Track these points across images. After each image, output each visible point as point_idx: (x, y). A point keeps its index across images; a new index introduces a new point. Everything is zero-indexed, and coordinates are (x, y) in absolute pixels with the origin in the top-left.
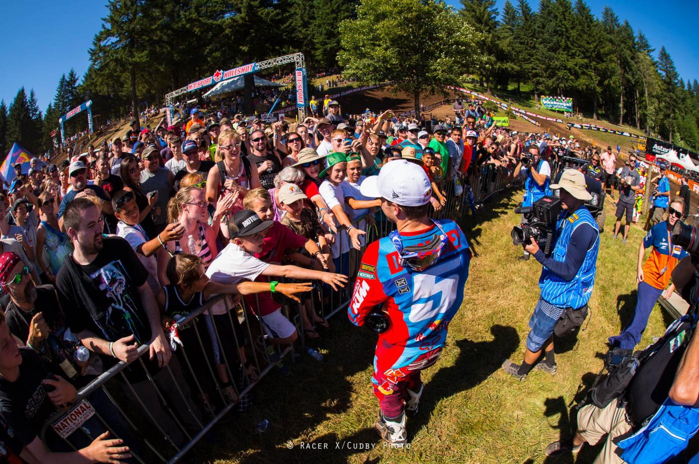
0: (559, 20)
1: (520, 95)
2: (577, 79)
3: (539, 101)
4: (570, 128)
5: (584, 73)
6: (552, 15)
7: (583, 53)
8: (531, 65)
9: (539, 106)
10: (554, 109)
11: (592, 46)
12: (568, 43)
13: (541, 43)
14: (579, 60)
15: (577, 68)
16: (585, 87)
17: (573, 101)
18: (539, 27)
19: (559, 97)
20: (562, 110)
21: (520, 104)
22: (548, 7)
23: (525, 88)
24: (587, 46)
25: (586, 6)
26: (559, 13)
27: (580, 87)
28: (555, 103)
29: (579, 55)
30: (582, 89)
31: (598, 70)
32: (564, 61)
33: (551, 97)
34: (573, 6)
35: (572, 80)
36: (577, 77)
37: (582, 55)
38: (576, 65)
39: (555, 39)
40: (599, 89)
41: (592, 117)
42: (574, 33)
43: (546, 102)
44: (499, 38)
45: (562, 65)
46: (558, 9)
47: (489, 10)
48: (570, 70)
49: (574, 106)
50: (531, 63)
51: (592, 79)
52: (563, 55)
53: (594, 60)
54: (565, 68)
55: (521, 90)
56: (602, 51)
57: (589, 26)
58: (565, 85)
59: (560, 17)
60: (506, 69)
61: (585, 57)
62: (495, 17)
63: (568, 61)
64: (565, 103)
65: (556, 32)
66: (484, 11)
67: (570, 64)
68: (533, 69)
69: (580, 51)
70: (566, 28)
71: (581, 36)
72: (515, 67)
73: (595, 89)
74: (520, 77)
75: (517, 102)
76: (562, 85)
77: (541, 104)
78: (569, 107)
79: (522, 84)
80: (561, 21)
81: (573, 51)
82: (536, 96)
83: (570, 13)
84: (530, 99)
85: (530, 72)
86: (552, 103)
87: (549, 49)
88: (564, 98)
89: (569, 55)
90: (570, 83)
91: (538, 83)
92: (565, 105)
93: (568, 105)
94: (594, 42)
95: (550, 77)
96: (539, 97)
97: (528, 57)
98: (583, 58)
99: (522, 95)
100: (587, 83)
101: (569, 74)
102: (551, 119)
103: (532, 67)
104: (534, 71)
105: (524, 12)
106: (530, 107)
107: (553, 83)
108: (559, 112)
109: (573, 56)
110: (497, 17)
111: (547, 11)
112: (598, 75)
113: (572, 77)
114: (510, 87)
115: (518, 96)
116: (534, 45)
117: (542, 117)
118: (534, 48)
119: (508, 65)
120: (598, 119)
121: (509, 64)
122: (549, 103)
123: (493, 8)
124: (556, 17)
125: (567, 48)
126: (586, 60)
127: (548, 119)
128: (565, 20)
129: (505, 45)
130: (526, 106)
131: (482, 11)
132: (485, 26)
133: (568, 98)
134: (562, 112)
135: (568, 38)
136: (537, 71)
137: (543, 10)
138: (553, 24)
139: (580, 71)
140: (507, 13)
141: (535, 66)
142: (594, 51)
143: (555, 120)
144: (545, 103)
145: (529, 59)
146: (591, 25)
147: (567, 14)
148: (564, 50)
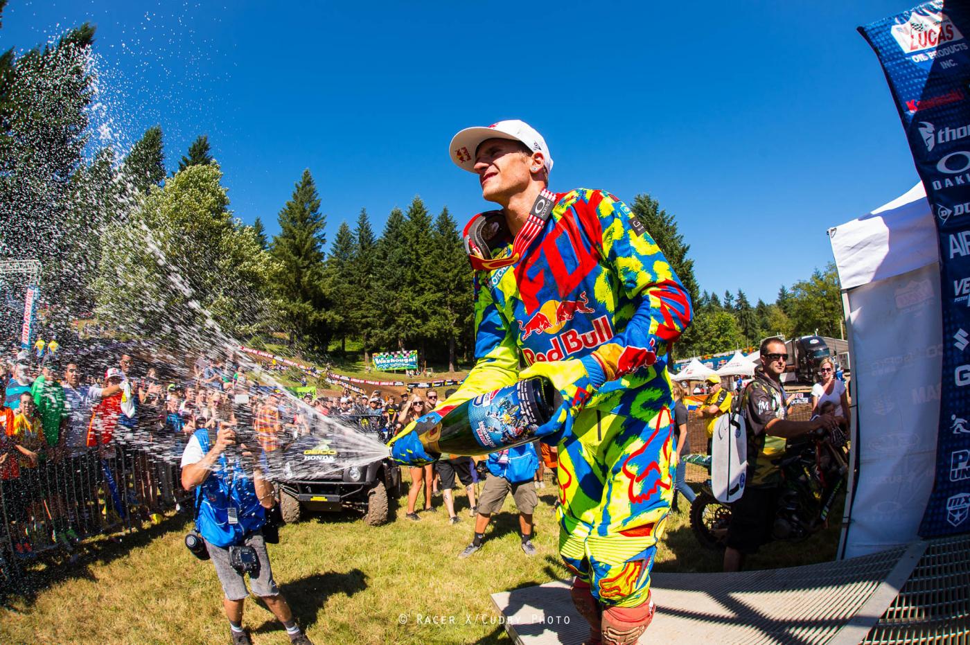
0: (409, 244)
1: (345, 357)
2: (424, 324)
3: (371, 361)
4: (412, 390)
5: (435, 313)
6: (400, 239)
7: (437, 285)
8: (360, 312)
9: (370, 368)
10: (391, 369)
11: (450, 274)
12: (416, 274)
13: (377, 280)
14: (429, 296)
15: (425, 308)
16: (435, 332)
17: (418, 353)
18: (378, 257)
19: (399, 352)
20: (403, 368)
21: (342, 369)
22: (397, 228)
23: (351, 346)
24: (442, 274)
25: (453, 221)
26: (411, 234)
27: (428, 334)
28: (392, 360)
29: (430, 289)
30: (432, 335)
31: (457, 305)
32: (408, 301)
33: (387, 354)
34: (434, 222)
35: (418, 326)
36: (425, 318)
37: (435, 288)
38: (425, 304)
39: (399, 272)
40: (457, 331)
41: (448, 370)
42: (427, 261)
43: (381, 360)
44: (320, 277)
45: (403, 308)
46: (411, 229)
47: (315, 236)
48: (415, 313)
49: (419, 362)
50: (361, 309)
51: (447, 319)
52: (406, 294)
53: (451, 293)
54: (409, 311)
55: (347, 349)
56: (464, 278)
57: (450, 248)
58: (407, 335)
59: (411, 240)
60: (325, 320)
61: (439, 291)
62: (320, 247)
63: (413, 299)
64: (407, 359)
65: (401, 262)
66: (306, 238)
67: (416, 304)
68: (364, 317)
69: (431, 283)
70: (417, 254)
71: (436, 263)
72: (337, 317)
73: (451, 331)
74: (345, 330)
75: (338, 367)
76: (403, 335)
77: (373, 366)
78: (413, 363)
79: (348, 341)
80: (411, 246)
81: (422, 285)
82: (366, 354)
83: (426, 233)
84: (358, 361)
85: (359, 323)
86: (388, 361)
87: (387, 287)
88: (405, 352)
89: (415, 292)
90: (413, 331)
91: (369, 336)
92: (406, 361)
93: (411, 360)
94: (455, 267)
95: (386, 325)
96: (370, 355)
97: (358, 301)
98: (435, 292)
99: (348, 356)
100: (439, 326)
101: (413, 319)
102: (387, 384)
103: (362, 314)
104: (363, 320)
105: (362, 237)
106: (356, 371)
107: (390, 334)
108: (398, 372)
109: (421, 292)
110: (323, 246)
111: (394, 234)
112: (456, 312)
113: (418, 321)
114: (331, 348)
115: (342, 358)
116: (369, 284)
117: (373, 383)
118: (368, 287)
119: (328, 315)
120: (456, 370)
121: (329, 313)
122: (384, 361)
123: (320, 234)
124: (405, 241)
125: (414, 282)
126: (439, 294)
127: (383, 383)
128: (417, 242)
129: (327, 286)
130: (351, 371)
131: (304, 237)
132: (304, 259)
133: (411, 352)
134: (404, 372)
135: (418, 268)
136: (368, 319)
137: (390, 232)
138: (399, 251)
139: (429, 311)
140: (340, 240)
141: (365, 313)
142: (454, 281)
143: (392, 384)
144: (378, 363)
145: (359, 304)
146: (454, 245)
147: (422, 234)
148: (410, 284)
